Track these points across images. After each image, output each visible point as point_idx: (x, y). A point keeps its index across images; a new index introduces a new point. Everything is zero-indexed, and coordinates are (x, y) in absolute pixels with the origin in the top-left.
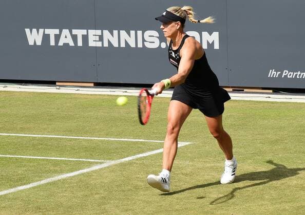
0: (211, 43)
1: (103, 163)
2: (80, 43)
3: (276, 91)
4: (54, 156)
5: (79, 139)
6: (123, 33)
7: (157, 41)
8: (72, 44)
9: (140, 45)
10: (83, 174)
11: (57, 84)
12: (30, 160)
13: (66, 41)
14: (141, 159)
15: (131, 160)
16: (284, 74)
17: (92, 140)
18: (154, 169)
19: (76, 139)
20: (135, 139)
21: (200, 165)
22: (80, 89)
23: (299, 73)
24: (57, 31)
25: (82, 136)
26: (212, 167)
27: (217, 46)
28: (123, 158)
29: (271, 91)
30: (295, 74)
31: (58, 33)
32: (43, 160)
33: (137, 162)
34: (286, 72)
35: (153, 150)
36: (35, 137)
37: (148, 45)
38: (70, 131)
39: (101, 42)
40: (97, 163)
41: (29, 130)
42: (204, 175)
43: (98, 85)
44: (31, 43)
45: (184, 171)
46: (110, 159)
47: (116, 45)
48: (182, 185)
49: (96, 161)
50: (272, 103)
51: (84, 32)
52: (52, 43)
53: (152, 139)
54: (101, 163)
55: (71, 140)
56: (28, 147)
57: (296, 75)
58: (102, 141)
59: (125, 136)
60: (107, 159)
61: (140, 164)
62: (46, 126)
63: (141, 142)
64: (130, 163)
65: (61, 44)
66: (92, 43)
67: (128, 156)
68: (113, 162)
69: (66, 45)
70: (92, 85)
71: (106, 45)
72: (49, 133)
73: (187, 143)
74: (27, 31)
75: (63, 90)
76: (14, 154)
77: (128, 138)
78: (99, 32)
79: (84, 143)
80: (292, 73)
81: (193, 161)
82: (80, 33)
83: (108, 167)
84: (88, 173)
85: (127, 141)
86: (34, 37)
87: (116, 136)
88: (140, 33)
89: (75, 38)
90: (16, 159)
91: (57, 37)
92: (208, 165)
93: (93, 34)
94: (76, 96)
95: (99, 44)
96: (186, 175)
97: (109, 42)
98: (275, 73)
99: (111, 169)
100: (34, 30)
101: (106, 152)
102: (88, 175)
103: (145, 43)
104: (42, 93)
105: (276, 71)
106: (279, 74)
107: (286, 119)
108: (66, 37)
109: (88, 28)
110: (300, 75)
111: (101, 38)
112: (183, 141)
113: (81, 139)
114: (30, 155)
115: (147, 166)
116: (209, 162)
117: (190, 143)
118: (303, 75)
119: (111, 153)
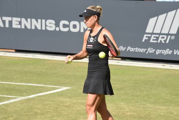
3: (124, 59)
7: (54, 26)
9: (44, 28)
10: (4, 105)
14: (40, 96)
15: (34, 97)
16: (128, 49)
17: (11, 84)
18: (47, 103)
19: (2, 83)
20: (38, 84)
21: (75, 101)
22: (6, 53)
26: (81, 103)
28: (29, 96)
29: (120, 59)
30: (135, 49)
34: (129, 48)
35: (48, 91)
39: (20, 25)
40: (13, 98)
42: (77, 107)
43: (17, 51)
45: (65, 105)
46: (21, 96)
47: (29, 27)
48: (63, 113)
50: (120, 66)
51: (10, 19)
53: (48, 85)
54: (16, 98)
57: (135, 50)
58: (17, 85)
59: (32, 83)
60: (19, 96)
61: (39, 99)
64: (33, 99)
66: (14, 26)
67: (32, 94)
68: (23, 98)
70: (14, 51)
71: (23, 27)
73: (68, 88)
77: (33, 84)
78: (19, 19)
79: (7, 86)
80: (133, 49)
81: (71, 98)
83: (20, 101)
84: (7, 104)
85: (32, 86)
87: (26, 82)
88: (44, 21)
94: (4, 57)
96: (66, 107)
98: (123, 48)
99: (21, 102)
101: (19, 91)
102: (7, 105)
103: (47, 27)
105: (124, 47)
106: (125, 49)
107: (127, 76)
109: (12, 16)
110: (137, 50)
111: (20, 23)
112: (66, 87)
115: (43, 101)
116: (80, 100)
117: (70, 88)
118: (139, 50)
119: (23, 92)
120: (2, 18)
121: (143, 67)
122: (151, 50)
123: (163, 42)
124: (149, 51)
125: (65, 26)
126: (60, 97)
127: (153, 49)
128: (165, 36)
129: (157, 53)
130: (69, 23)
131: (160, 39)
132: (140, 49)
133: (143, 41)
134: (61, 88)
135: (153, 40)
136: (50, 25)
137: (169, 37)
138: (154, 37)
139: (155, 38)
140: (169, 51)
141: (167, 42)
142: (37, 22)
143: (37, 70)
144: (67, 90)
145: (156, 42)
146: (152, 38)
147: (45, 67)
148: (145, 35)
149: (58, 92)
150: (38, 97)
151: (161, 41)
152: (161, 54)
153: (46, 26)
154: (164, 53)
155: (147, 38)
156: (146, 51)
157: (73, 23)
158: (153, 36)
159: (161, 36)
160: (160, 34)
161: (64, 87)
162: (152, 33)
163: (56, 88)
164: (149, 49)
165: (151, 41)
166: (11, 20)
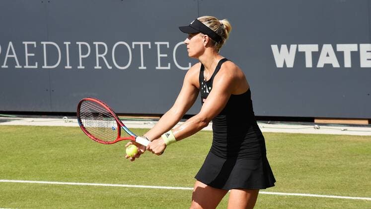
2: (348, 64)
5: (343, 199)
8: (336, 65)
11: (316, 121)
13: (328, 61)
17: (362, 201)
19: (340, 199)
24: (315, 47)
25: (348, 196)
31: (317, 50)
36: (282, 196)
38: (331, 189)
44: (279, 65)
51: (354, 47)
52: (309, 64)
55: (332, 200)
62: (298, 180)
65: (320, 65)
66: (364, 64)
69: (328, 66)
70: (366, 122)
72: (302, 190)
74: (274, 47)
75: (325, 130)
82: (347, 49)
86: (283, 56)
89: (340, 56)
91: (316, 56)
93: (367, 51)
94: (342, 138)
100: (284, 47)
104: (293, 134)
108: (328, 55)
113: (346, 199)
120: (335, 48)
166: (356, 50)
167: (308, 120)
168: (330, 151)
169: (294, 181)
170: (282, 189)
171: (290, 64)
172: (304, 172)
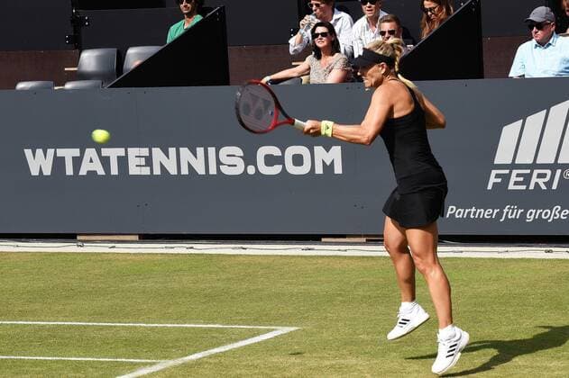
0: (328, 163)
1: (154, 364)
2: (114, 171)
4: (75, 356)
5: (115, 327)
6: (185, 152)
7: (241, 164)
8: (101, 172)
9: (213, 171)
11: (79, 238)
12: (36, 363)
13: (92, 167)
14: (217, 355)
15: (200, 359)
16: (450, 212)
17: (136, 327)
18: (238, 372)
19: (111, 326)
20: (207, 323)
21: (313, 363)
22: (117, 245)
23: (473, 210)
24: (76, 152)
25: (120, 322)
26: (332, 366)
27: (338, 170)
28: (187, 355)
30: (467, 211)
31: (78, 155)
32: (57, 361)
33: (211, 361)
34: (452, 209)
35: (236, 340)
36: (43, 326)
37: (226, 170)
38: (100, 315)
39: (148, 168)
40: (145, 364)
41: (34, 314)
43: (145, 238)
44: (35, 172)
45: (288, 374)
46: (165, 358)
47: (173, 171)
49: (143, 361)
51: (121, 152)
52: (69, 171)
53: (236, 324)
54: (151, 364)
55: (102, 328)
56: (32, 341)
57: (469, 213)
58: (152, 329)
59: (190, 320)
60: (161, 358)
61: (215, 363)
62: (61, 307)
63: (217, 328)
64: (199, 363)
65: (83, 172)
66: (133, 170)
67: (195, 352)
68: (170, 363)
69: (92, 174)
70: (136, 238)
71: (157, 171)
72: (66, 318)
73: (293, 329)
74: (28, 152)
75: (89, 248)
76: (10, 353)
78: (145, 151)
79: (123, 333)
80: (462, 211)
81: (301, 357)
82: (113, 153)
83: (163, 371)
85: (193, 328)
86: (39, 162)
87: (177, 320)
88: (212, 150)
89: (105, 161)
90: (13, 361)
91: (77, 162)
92: (327, 363)
93: (135, 155)
94: (110, 256)
95: (146, 171)
97: (162, 166)
99: (167, 374)
100: (39, 152)
101: (159, 346)
103: (221, 167)
104: (53, 254)
108: (91, 161)
109: (126, 145)
110: (475, 213)
111: (149, 161)
112: (286, 325)
113: (119, 327)
114: (36, 355)
115: (227, 367)
116: (328, 359)
117: (297, 328)
118: (480, 213)
119: (168, 347)
120: (99, 153)
121: (494, 259)
122: (511, 213)
123: (544, 187)
124: (508, 213)
125: (270, 160)
126: (271, 355)
127: (518, 209)
128: (549, 172)
129: (530, 218)
130: (283, 152)
131: (534, 180)
132: (482, 210)
133: (490, 187)
134: (273, 330)
135: (516, 183)
136: (231, 161)
137: (559, 172)
138: (518, 175)
139: (521, 179)
140: (560, 212)
141: (554, 187)
142: (195, 155)
143: (203, 286)
144: (290, 334)
145: (524, 187)
146: (513, 178)
147: (224, 277)
148: (494, 172)
149: (266, 342)
150: (210, 357)
151: (537, 184)
152: (539, 221)
153: (219, 163)
154: (549, 218)
155: (499, 180)
156: (500, 215)
157: (292, 151)
158: (515, 172)
159: (536, 172)
160: (534, 166)
161: (280, 328)
162: (513, 166)
163: (258, 330)
164: (506, 210)
165: (511, 187)
166: (124, 154)
167: (70, 237)
168: (97, 271)
169: (56, 308)
170: (43, 318)
171: (47, 172)
172: (67, 297)
